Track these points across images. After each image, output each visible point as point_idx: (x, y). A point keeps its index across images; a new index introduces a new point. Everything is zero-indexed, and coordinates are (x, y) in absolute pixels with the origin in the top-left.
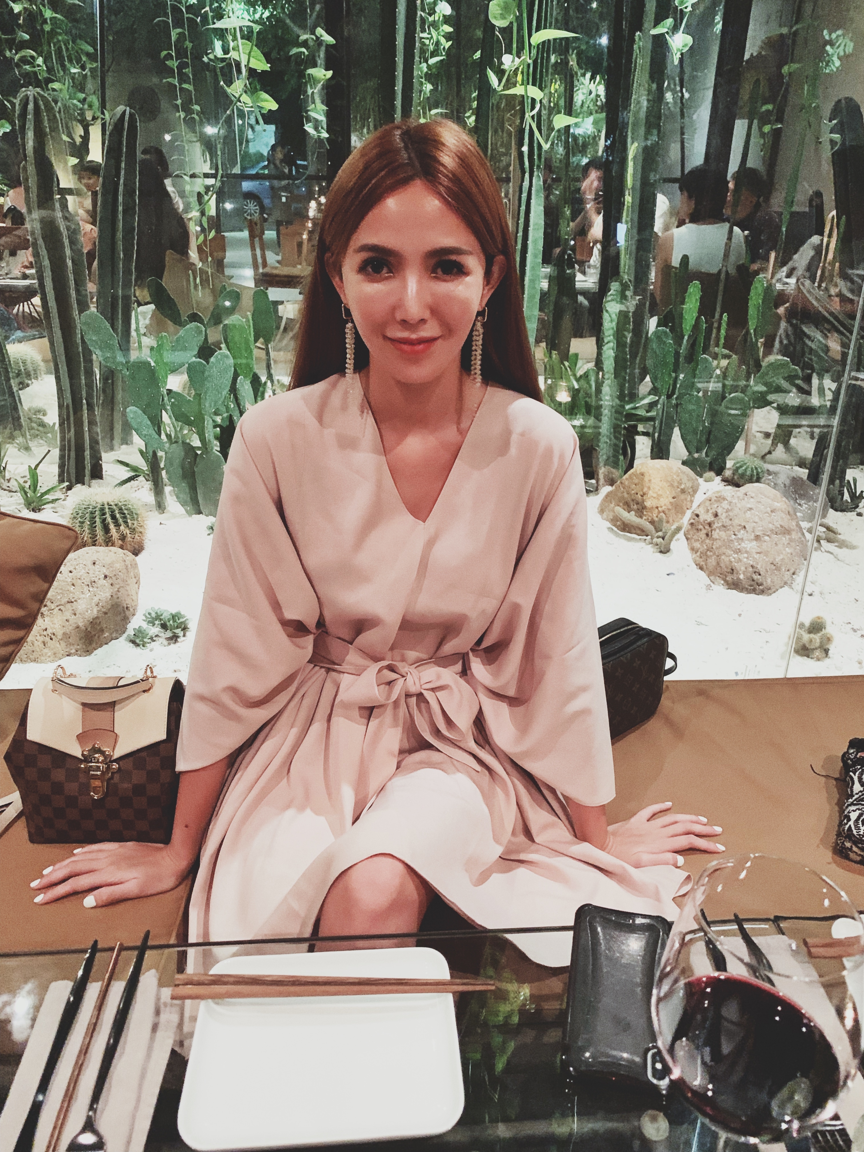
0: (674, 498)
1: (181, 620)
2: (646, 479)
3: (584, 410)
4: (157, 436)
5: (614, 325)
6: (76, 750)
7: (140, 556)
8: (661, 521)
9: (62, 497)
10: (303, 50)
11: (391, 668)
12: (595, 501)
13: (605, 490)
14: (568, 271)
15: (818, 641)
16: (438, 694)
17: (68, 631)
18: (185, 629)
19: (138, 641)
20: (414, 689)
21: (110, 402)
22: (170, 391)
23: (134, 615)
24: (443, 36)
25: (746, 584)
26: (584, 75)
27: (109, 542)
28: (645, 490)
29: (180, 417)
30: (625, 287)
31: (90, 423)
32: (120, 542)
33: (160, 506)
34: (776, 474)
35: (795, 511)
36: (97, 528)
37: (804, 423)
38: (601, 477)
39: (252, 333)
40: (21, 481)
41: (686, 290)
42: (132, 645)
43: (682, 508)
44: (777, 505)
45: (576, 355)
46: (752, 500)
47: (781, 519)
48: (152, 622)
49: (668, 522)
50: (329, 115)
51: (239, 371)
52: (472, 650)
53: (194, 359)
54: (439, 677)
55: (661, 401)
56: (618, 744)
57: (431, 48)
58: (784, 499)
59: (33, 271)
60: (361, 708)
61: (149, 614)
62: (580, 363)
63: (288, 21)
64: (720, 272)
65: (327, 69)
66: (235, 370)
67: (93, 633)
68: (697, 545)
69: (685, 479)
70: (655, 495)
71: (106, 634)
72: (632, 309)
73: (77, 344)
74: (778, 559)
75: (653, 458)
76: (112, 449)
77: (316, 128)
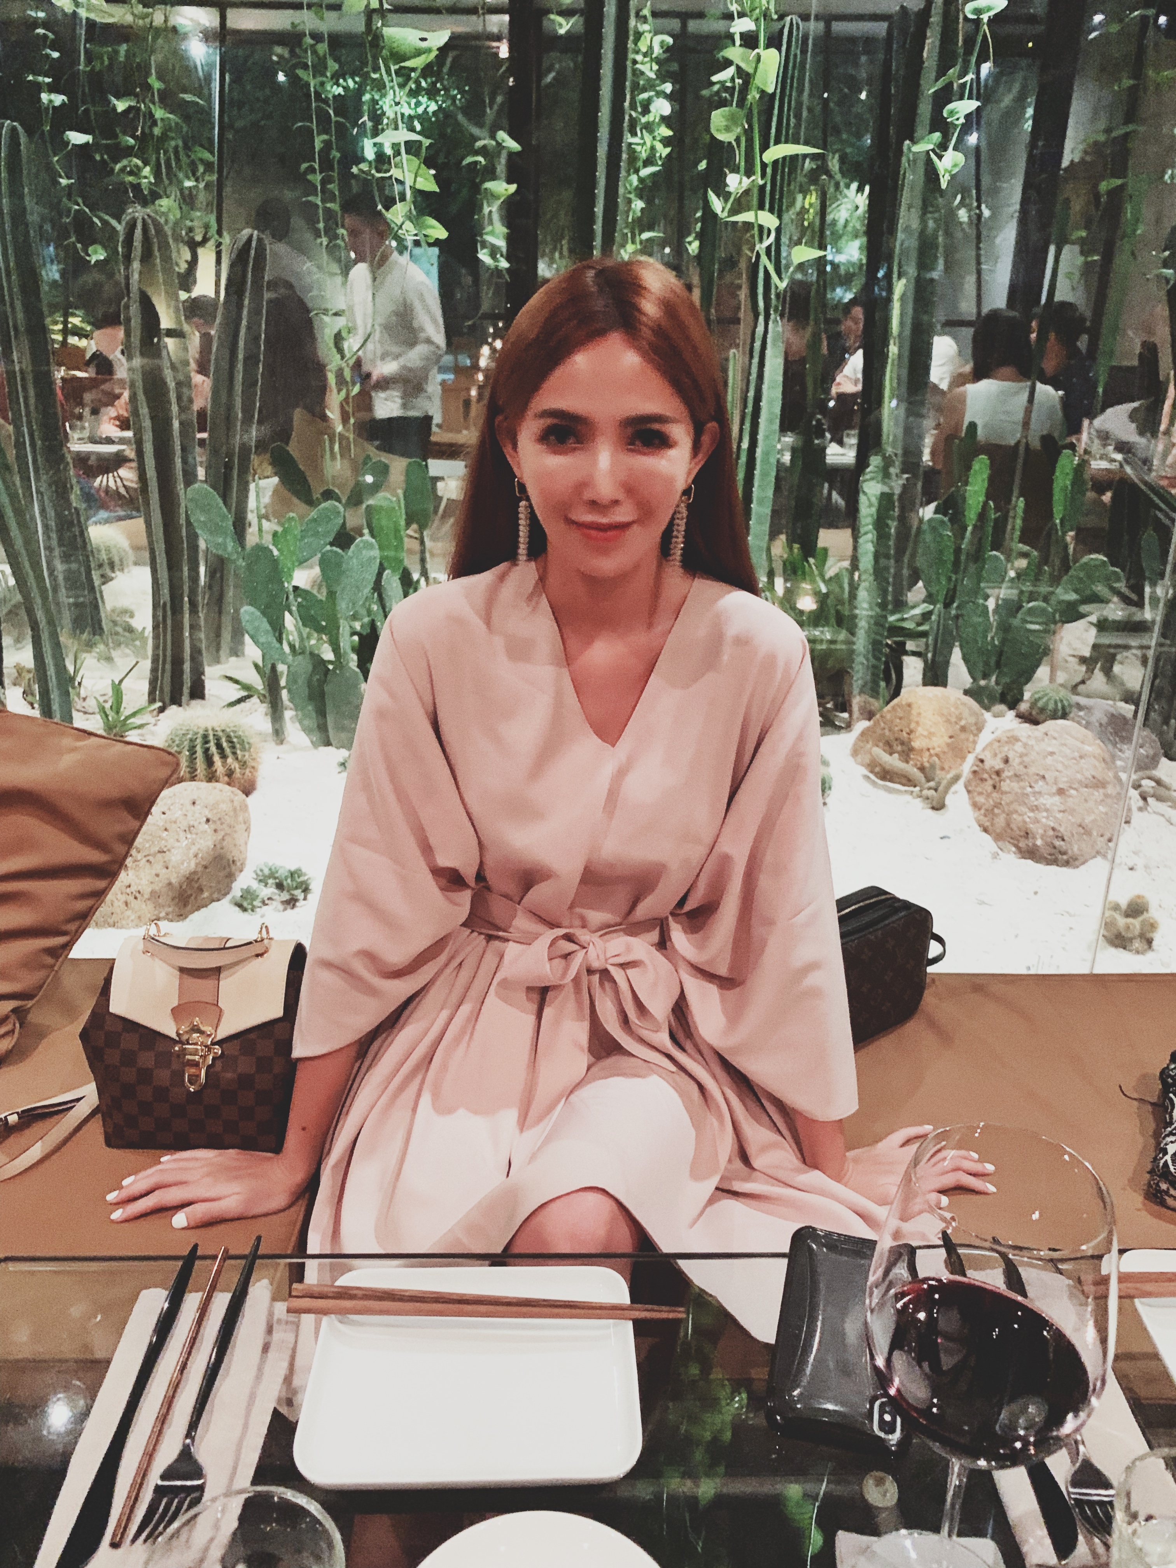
0: (951, 737)
1: (302, 879)
2: (914, 712)
3: (833, 621)
4: (278, 645)
5: (873, 510)
6: (169, 1028)
7: (250, 797)
8: (933, 766)
9: (153, 721)
10: (480, 159)
11: (569, 938)
12: (845, 741)
13: (861, 725)
14: (816, 442)
15: (1138, 927)
16: (629, 972)
17: (157, 888)
18: (306, 890)
19: (245, 904)
20: (596, 964)
21: (218, 602)
22: (296, 588)
23: (241, 871)
24: (660, 141)
25: (1045, 851)
26: (848, 186)
27: (211, 778)
28: (913, 726)
29: (308, 620)
30: (888, 462)
31: (192, 627)
32: (226, 779)
33: (278, 734)
34: (1088, 709)
35: (1113, 757)
36: (198, 760)
37: (1133, 643)
38: (855, 708)
39: (404, 517)
40: (101, 699)
41: (969, 468)
42: (237, 909)
43: (961, 750)
44: (1088, 748)
45: (825, 550)
46: (1054, 741)
47: (1091, 768)
48: (263, 881)
49: (943, 769)
50: (510, 239)
51: (386, 564)
52: (672, 914)
53: (328, 548)
54: (629, 949)
55: (936, 611)
56: (863, 1052)
57: (644, 155)
58: (1098, 741)
59: (129, 434)
60: (529, 989)
61: (261, 870)
62: (830, 561)
63: (460, 117)
64: (1018, 443)
65: (509, 182)
66: (381, 564)
67: (189, 892)
68: (981, 799)
69: (966, 713)
70: (925, 733)
71: (206, 895)
72: (897, 491)
73: (181, 526)
74: (1088, 820)
75: (925, 683)
76: (217, 661)
77: (493, 256)
